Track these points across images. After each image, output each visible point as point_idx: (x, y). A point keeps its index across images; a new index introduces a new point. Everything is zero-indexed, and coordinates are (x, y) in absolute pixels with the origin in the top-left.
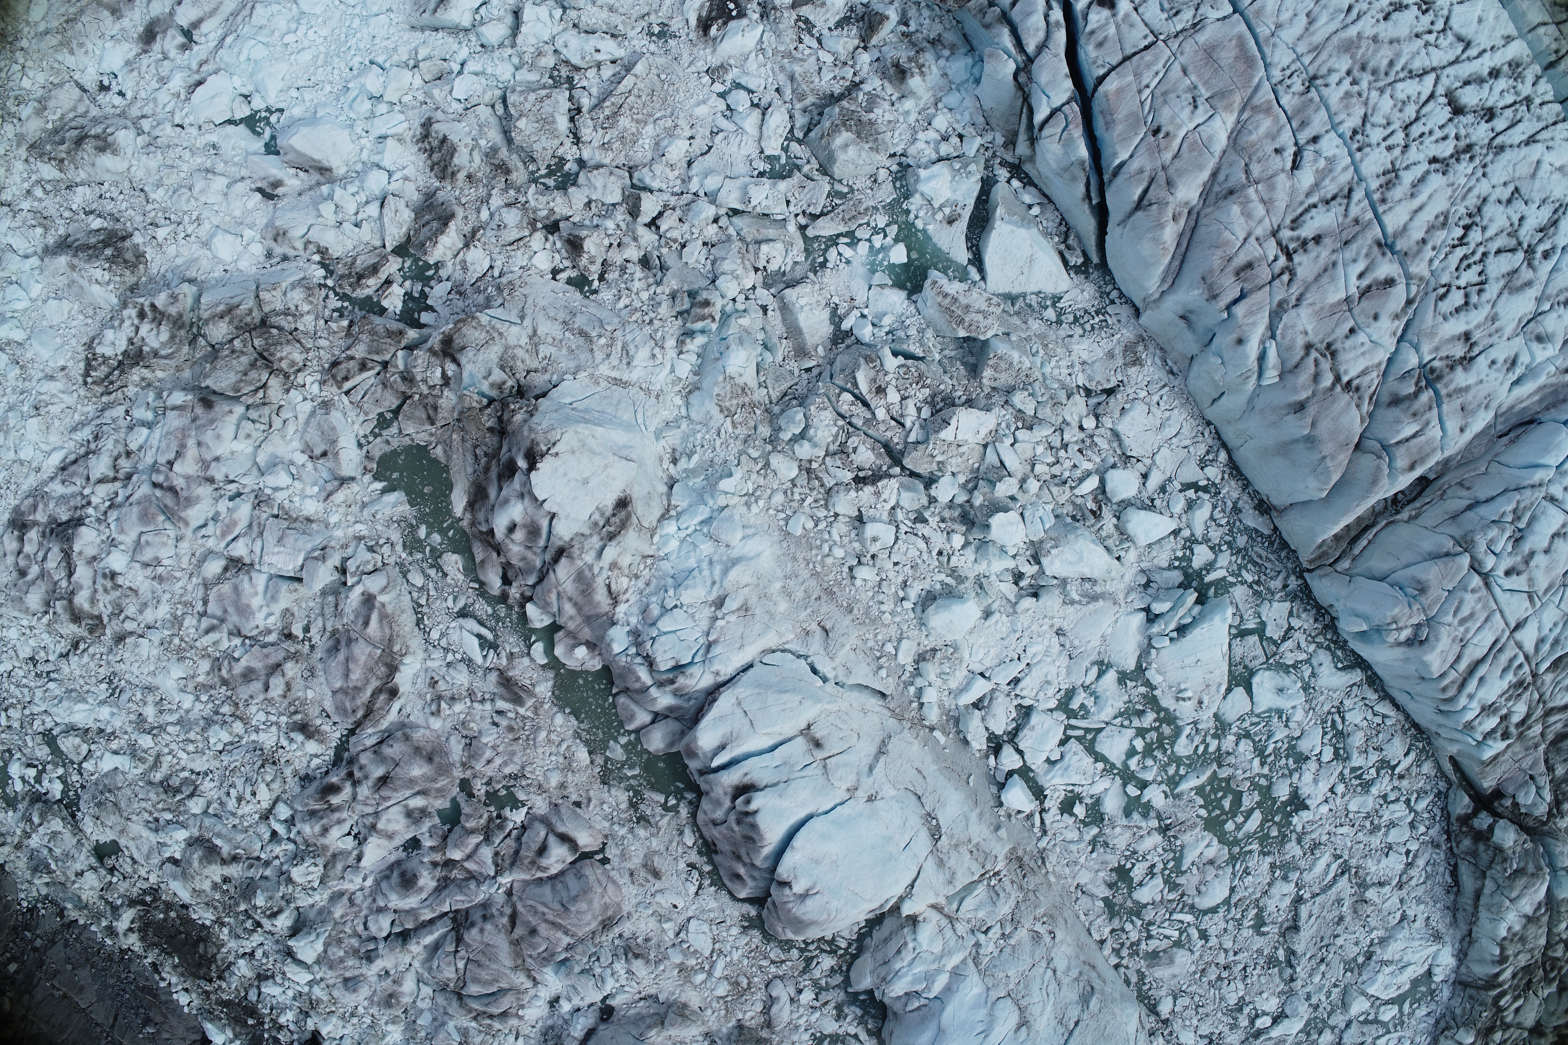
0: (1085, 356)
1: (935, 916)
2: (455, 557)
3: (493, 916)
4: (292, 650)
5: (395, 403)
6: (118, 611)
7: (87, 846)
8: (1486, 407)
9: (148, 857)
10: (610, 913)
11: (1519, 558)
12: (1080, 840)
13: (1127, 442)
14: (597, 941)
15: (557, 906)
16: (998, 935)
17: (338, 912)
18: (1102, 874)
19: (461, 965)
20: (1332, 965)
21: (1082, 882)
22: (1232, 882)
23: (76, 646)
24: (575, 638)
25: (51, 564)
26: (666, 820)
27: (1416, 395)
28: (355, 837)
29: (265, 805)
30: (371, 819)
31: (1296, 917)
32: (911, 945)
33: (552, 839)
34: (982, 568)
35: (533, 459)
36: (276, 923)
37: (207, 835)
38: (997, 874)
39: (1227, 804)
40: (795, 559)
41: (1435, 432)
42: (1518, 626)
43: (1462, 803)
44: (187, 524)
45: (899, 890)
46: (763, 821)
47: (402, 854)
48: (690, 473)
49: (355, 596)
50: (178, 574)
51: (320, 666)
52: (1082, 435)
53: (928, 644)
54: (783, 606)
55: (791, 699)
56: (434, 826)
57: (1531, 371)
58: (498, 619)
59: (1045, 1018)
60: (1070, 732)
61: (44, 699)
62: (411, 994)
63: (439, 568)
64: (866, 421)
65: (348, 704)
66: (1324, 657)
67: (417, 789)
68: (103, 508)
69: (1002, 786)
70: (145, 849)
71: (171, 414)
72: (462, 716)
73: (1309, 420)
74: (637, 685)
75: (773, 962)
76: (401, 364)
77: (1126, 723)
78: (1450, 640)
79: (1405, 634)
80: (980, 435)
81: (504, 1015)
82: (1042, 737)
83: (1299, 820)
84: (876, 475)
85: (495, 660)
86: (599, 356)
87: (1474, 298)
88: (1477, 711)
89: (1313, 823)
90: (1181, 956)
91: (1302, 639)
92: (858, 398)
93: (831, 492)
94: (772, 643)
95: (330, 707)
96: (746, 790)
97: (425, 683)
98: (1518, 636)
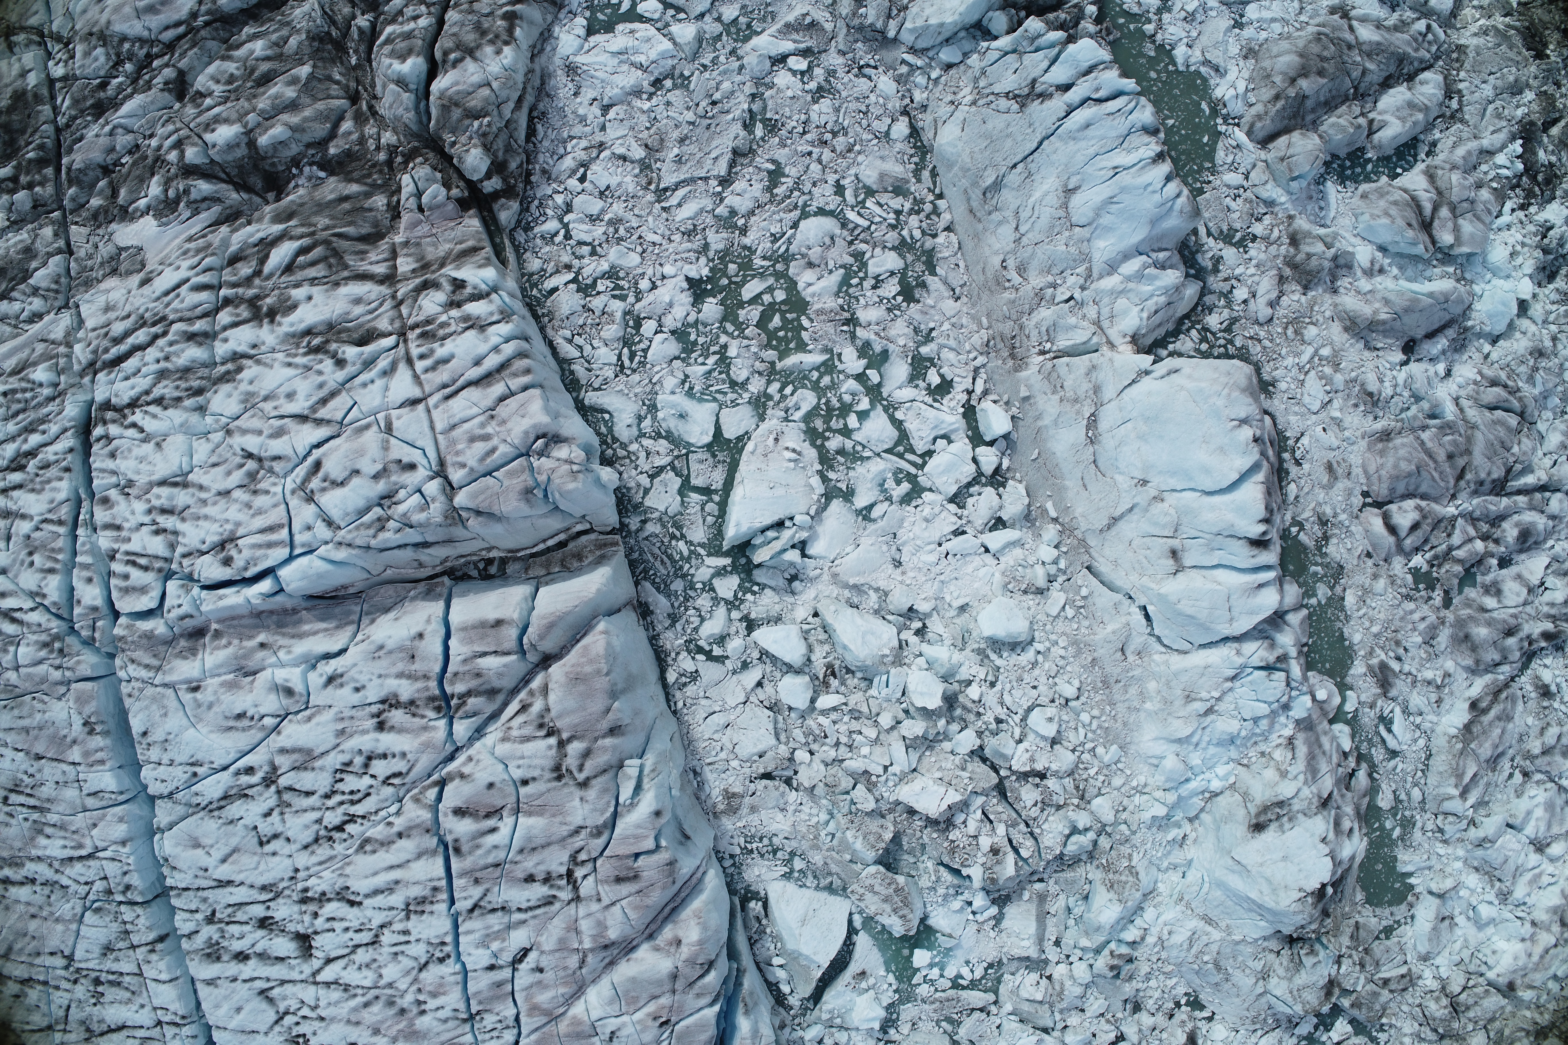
0: (780, 816)
1: (1113, 333)
2: (1381, 805)
3: (1474, 484)
5: (1376, 947)
10: (1380, 446)
11: (393, 479)
12: (941, 347)
13: (771, 727)
14: (1398, 425)
15: (1423, 473)
16: (1060, 290)
18: (930, 302)
19: (1515, 449)
20: (703, 93)
21: (951, 302)
22: (793, 236)
24: (1323, 710)
26: (1305, 515)
27: (469, 694)
28: (1543, 585)
30: (1529, 599)
31: (732, 164)
32: (1145, 315)
33: (1402, 535)
34: (957, 657)
35: (1320, 893)
38: (1043, 353)
39: (776, 321)
40: (1125, 724)
42: (414, 402)
43: (505, 211)
45: (1145, 383)
46: (1260, 509)
47: (1516, 558)
48: (1178, 825)
49: (1472, 800)
51: (1514, 742)
52: (816, 747)
53: (1030, 600)
54: (1152, 686)
55: (1185, 607)
56: (1483, 575)
57: (313, 662)
59: (1045, 187)
60: (919, 461)
63: (1397, 799)
64: (1015, 827)
65: (1507, 707)
66: (622, 432)
67: (1486, 616)
69: (1006, 436)
72: (1428, 666)
73: (609, 716)
75: (1259, 341)
77: (859, 448)
78: (509, 425)
79: (562, 452)
80: (918, 783)
81: (1494, 383)
82: (949, 468)
83: (701, 269)
84: (1025, 776)
85: (1387, 707)
86: (1214, 948)
87: (359, 761)
88: (492, 329)
89: (685, 260)
90: (870, 177)
91: (642, 461)
92: (1016, 850)
93: (1071, 774)
94: (1175, 658)
95: (1520, 707)
96: (1259, 543)
97: (1445, 706)
98: (417, 393)
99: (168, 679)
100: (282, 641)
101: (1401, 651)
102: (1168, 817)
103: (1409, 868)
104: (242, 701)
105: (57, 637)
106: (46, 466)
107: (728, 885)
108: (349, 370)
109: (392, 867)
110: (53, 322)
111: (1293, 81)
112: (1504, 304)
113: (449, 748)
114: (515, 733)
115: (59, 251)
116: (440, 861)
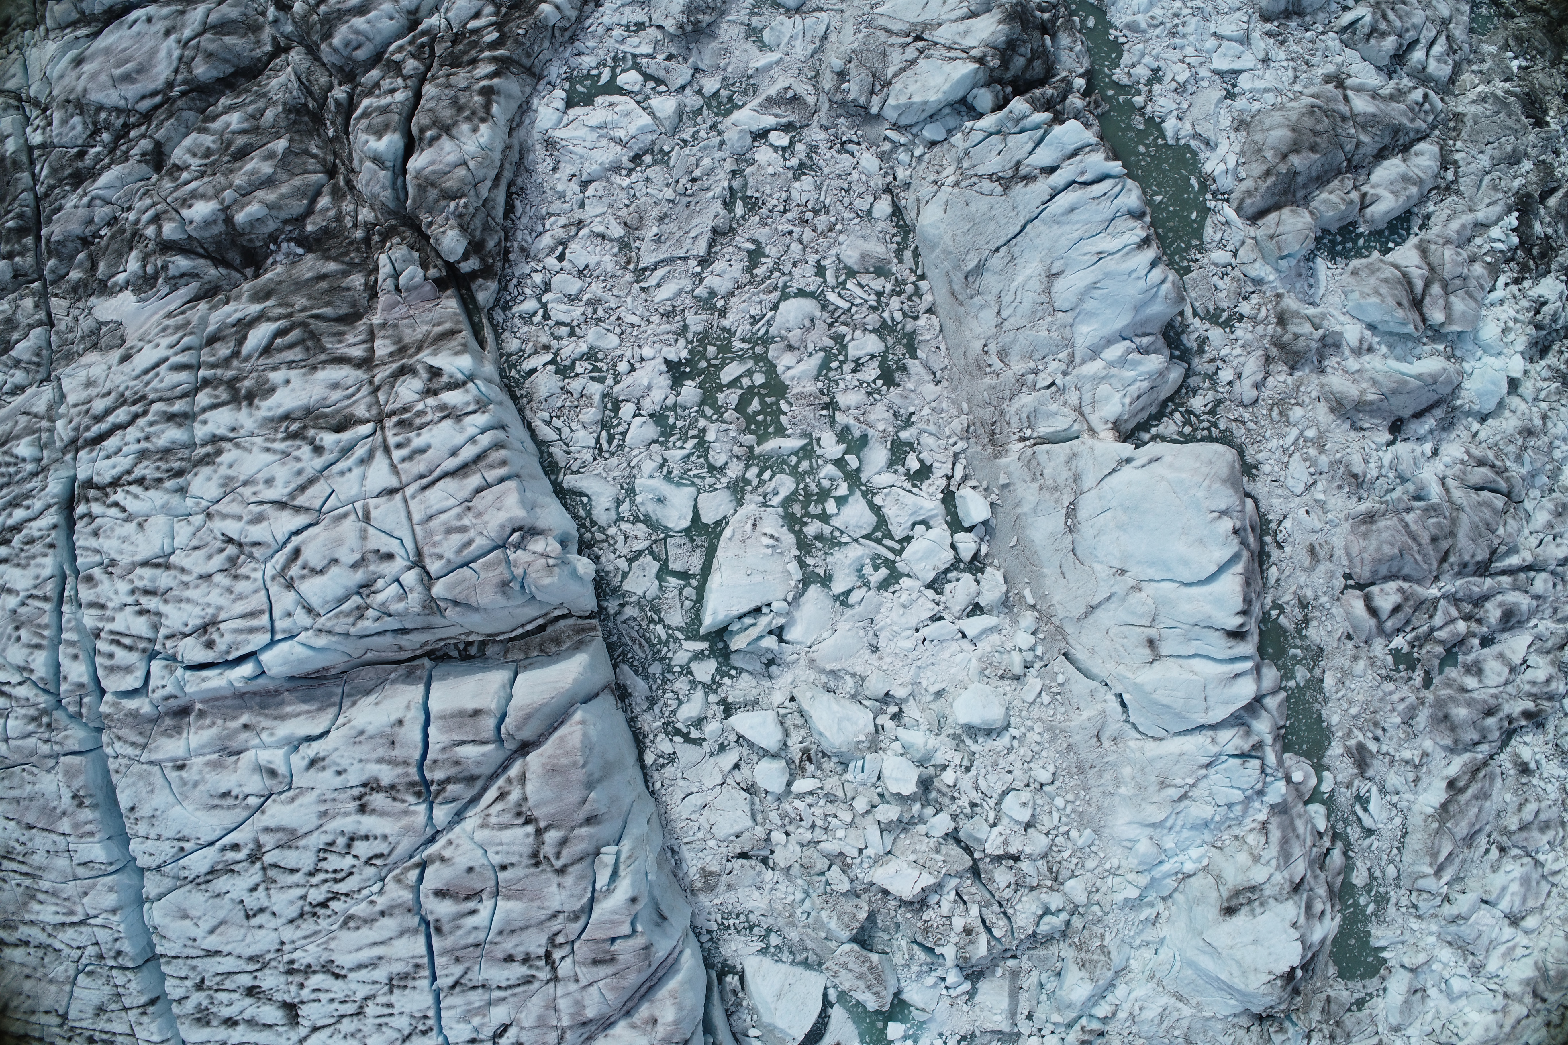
0: (756, 894)
1: (1095, 419)
2: (1356, 882)
3: (1458, 566)
4: (1504, 837)
5: (1346, 1018)
8: (360, 733)
10: (1363, 528)
11: (371, 568)
12: (921, 431)
13: (747, 809)
14: (1383, 507)
15: (1406, 556)
16: (1041, 375)
18: (910, 386)
19: (1500, 531)
20: (683, 169)
21: (931, 386)
22: (773, 318)
24: (1299, 792)
26: (1285, 599)
27: (448, 780)
28: (1527, 662)
30: (1511, 679)
31: (712, 244)
32: (1127, 401)
33: (1383, 617)
34: (932, 742)
35: (1291, 975)
38: (1023, 439)
41: (438, 738)
42: (391, 492)
43: (483, 291)
45: (1126, 473)
46: (1236, 603)
47: (1499, 637)
48: (1152, 905)
49: (1446, 878)
51: (1491, 819)
52: (792, 829)
53: (1007, 686)
54: (1127, 771)
55: (1161, 696)
56: (1465, 655)
57: (295, 744)
58: (1346, 821)
59: (1028, 272)
60: (898, 547)
62: (1542, 508)
63: (1371, 876)
64: (989, 908)
65: (1487, 783)
66: (600, 516)
67: (1467, 696)
69: (985, 523)
72: (1406, 746)
73: (586, 806)
75: (1244, 423)
77: (837, 534)
78: (486, 518)
79: (538, 545)
80: (893, 865)
81: (1481, 463)
82: (927, 555)
83: (680, 352)
84: (999, 859)
85: (1363, 786)
86: (1185, 1023)
87: (341, 841)
88: (468, 419)
89: (664, 342)
90: (851, 257)
91: (620, 545)
92: (989, 930)
93: (1044, 856)
94: (1150, 745)
95: (1498, 783)
96: (1237, 635)
97: (1423, 784)
98: (394, 482)
99: (154, 757)
100: (265, 723)
101: (1379, 732)
102: (1141, 898)
103: (1382, 943)
104: (226, 781)
105: (45, 712)
106: (31, 541)
107: (705, 959)
108: (327, 457)
109: (375, 944)
110: (35, 395)
111: (1285, 156)
112: (1494, 383)
113: (429, 832)
114: (493, 820)
115: (40, 323)
116: (421, 940)
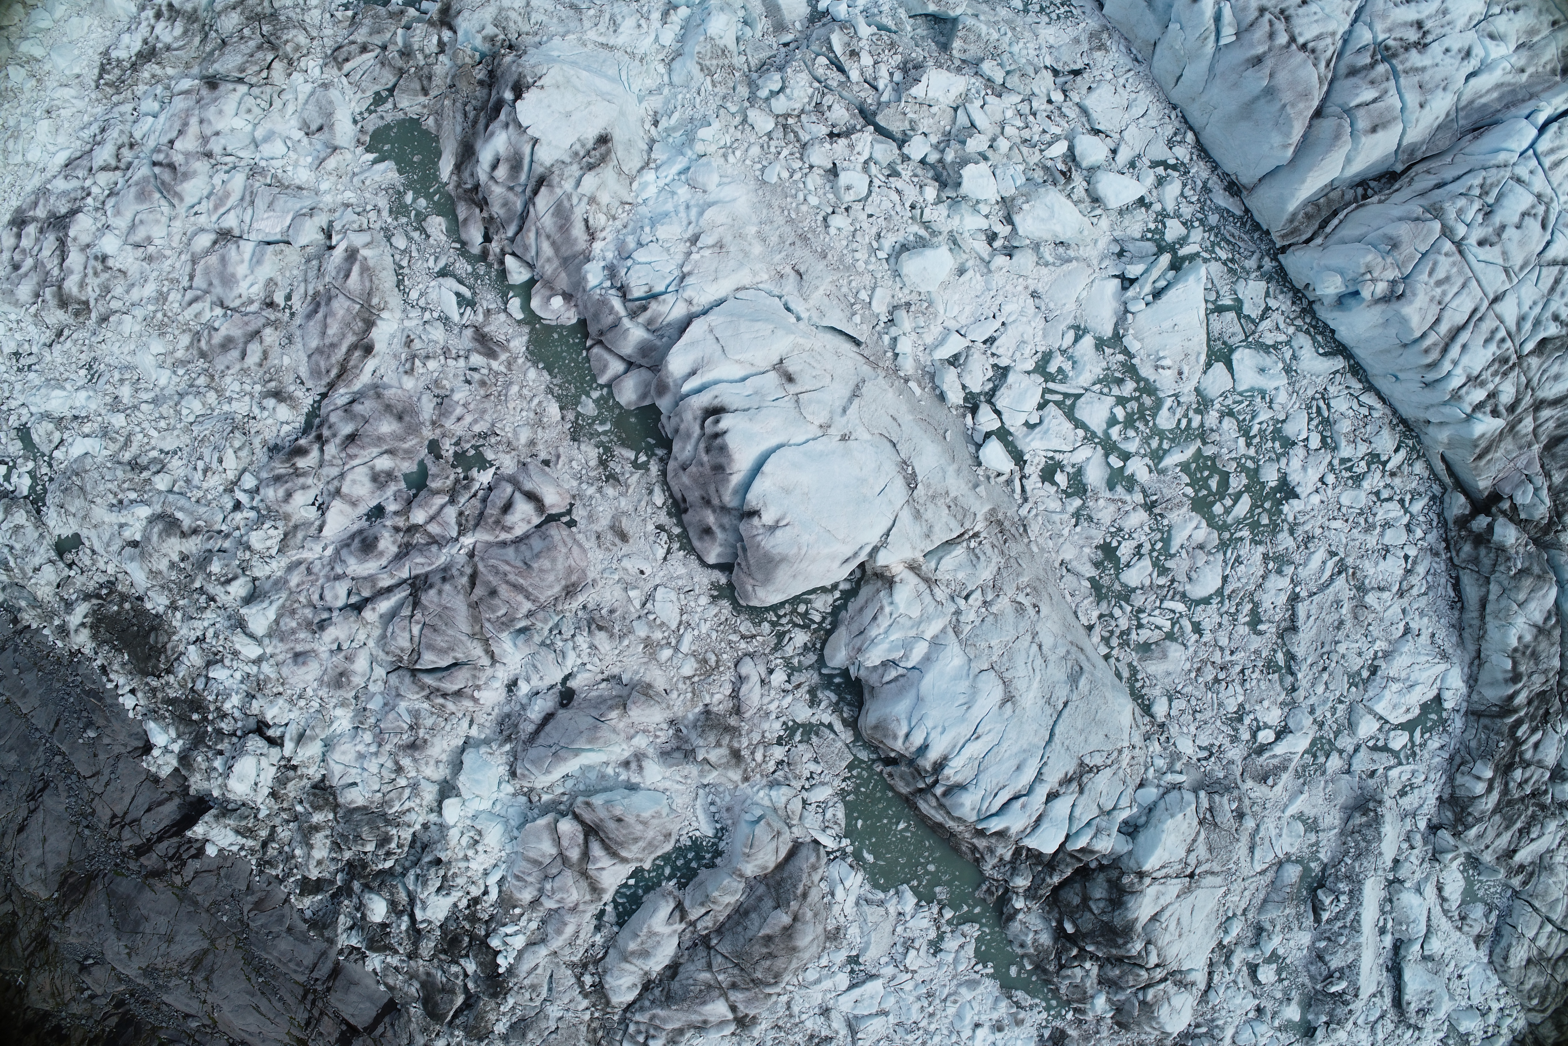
0: (1052, 41)
1: (912, 579)
2: (440, 219)
3: (453, 577)
4: (273, 318)
5: (392, 80)
6: (106, 289)
7: (48, 541)
8: (1444, 89)
9: (108, 545)
10: (574, 578)
11: (1490, 229)
12: (1063, 511)
13: (1094, 115)
14: (560, 608)
15: (519, 564)
16: (979, 603)
17: (294, 580)
19: (416, 630)
20: (1335, 675)
21: (1067, 557)
23: (60, 334)
24: (552, 289)
25: (46, 253)
26: (635, 477)
27: (1372, 66)
28: (319, 508)
29: (231, 475)
30: (336, 483)
31: (1293, 617)
32: (887, 609)
33: (518, 496)
34: (954, 223)
35: (519, 91)
36: (230, 588)
37: (169, 511)
38: (976, 535)
39: (1213, 483)
41: (1393, 100)
42: (1496, 300)
43: (1458, 504)
44: (181, 199)
45: (874, 538)
46: (732, 441)
47: (364, 523)
48: (668, 131)
49: (339, 253)
50: (168, 253)
51: (298, 333)
52: (1050, 107)
53: (903, 297)
54: (757, 249)
55: (765, 328)
56: (399, 491)
57: (1484, 65)
58: (477, 277)
59: (1031, 694)
60: (1048, 396)
61: (22, 392)
62: (364, 675)
63: (423, 231)
64: (841, 84)
65: (323, 364)
66: (1303, 340)
67: (385, 447)
68: (101, 198)
69: (979, 446)
70: (106, 538)
71: (176, 99)
72: (436, 374)
73: (1267, 71)
74: (610, 319)
75: (743, 637)
76: (399, 40)
77: (1106, 390)
78: (1427, 299)
79: (1381, 288)
80: (950, 98)
81: (458, 695)
82: (1020, 397)
83: (1290, 509)
84: (850, 131)
85: (471, 317)
86: (587, 24)
88: (1463, 380)
89: (1305, 513)
90: (1175, 650)
92: (831, 61)
93: (804, 146)
94: (746, 281)
95: (305, 371)
96: (716, 412)
97: (400, 341)
98: (1497, 308)
100: (1510, 78)
101: (474, 378)
102: (689, 132)
103: (381, 167)
108: (1548, 313)
111: (795, 919)
113: (1365, 17)
114: (1327, 41)
